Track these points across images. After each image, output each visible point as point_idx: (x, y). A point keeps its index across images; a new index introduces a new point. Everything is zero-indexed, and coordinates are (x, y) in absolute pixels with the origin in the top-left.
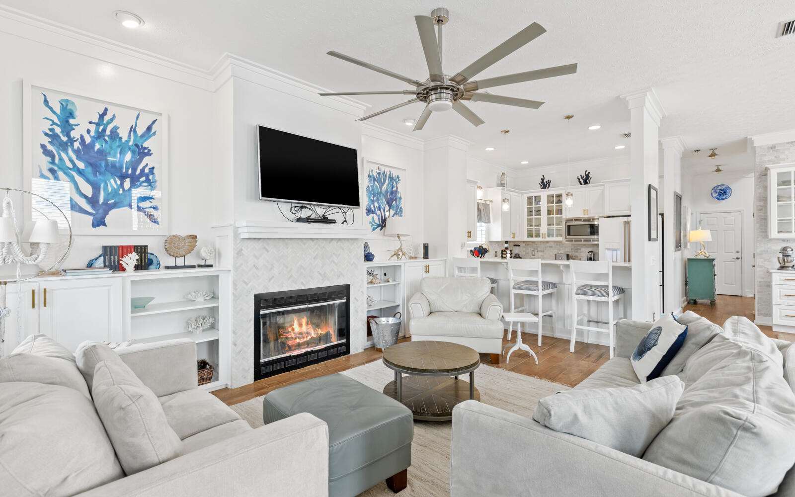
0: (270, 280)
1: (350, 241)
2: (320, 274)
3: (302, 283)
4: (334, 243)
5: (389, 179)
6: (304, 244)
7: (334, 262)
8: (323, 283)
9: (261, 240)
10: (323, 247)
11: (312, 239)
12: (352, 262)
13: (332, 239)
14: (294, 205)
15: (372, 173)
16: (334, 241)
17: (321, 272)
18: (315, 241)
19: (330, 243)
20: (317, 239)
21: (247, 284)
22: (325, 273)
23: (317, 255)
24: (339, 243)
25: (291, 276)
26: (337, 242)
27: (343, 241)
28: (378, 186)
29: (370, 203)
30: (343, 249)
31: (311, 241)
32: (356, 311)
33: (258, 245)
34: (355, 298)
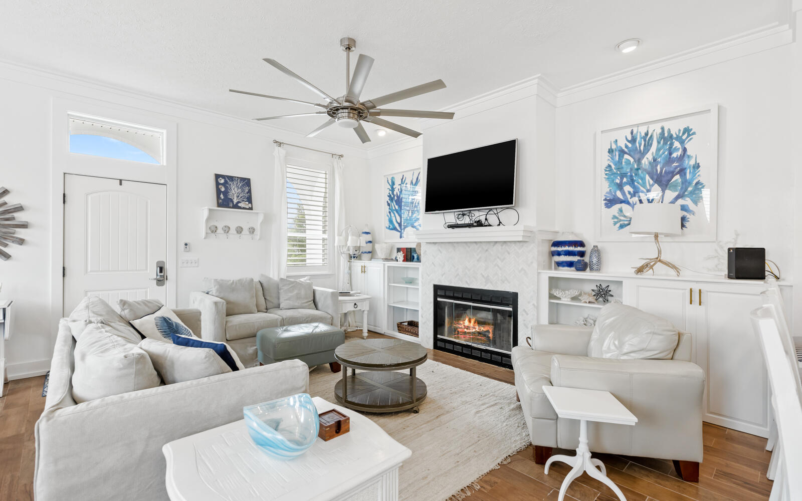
0: (442, 276)
1: (518, 244)
2: (483, 276)
3: (467, 282)
4: (498, 246)
5: (659, 142)
6: (469, 247)
7: (498, 266)
8: (485, 285)
9: (437, 245)
10: (487, 250)
11: (475, 242)
12: (520, 268)
13: (496, 242)
14: (456, 214)
15: (616, 144)
16: (497, 244)
17: (484, 274)
18: (479, 245)
19: (494, 246)
20: (481, 242)
21: (429, 276)
22: (488, 276)
23: (480, 258)
24: (504, 246)
25: (458, 275)
26: (502, 246)
27: (509, 244)
28: (632, 160)
29: (613, 188)
30: (509, 253)
31: (475, 244)
32: (525, 325)
33: (435, 248)
34: (524, 310)
